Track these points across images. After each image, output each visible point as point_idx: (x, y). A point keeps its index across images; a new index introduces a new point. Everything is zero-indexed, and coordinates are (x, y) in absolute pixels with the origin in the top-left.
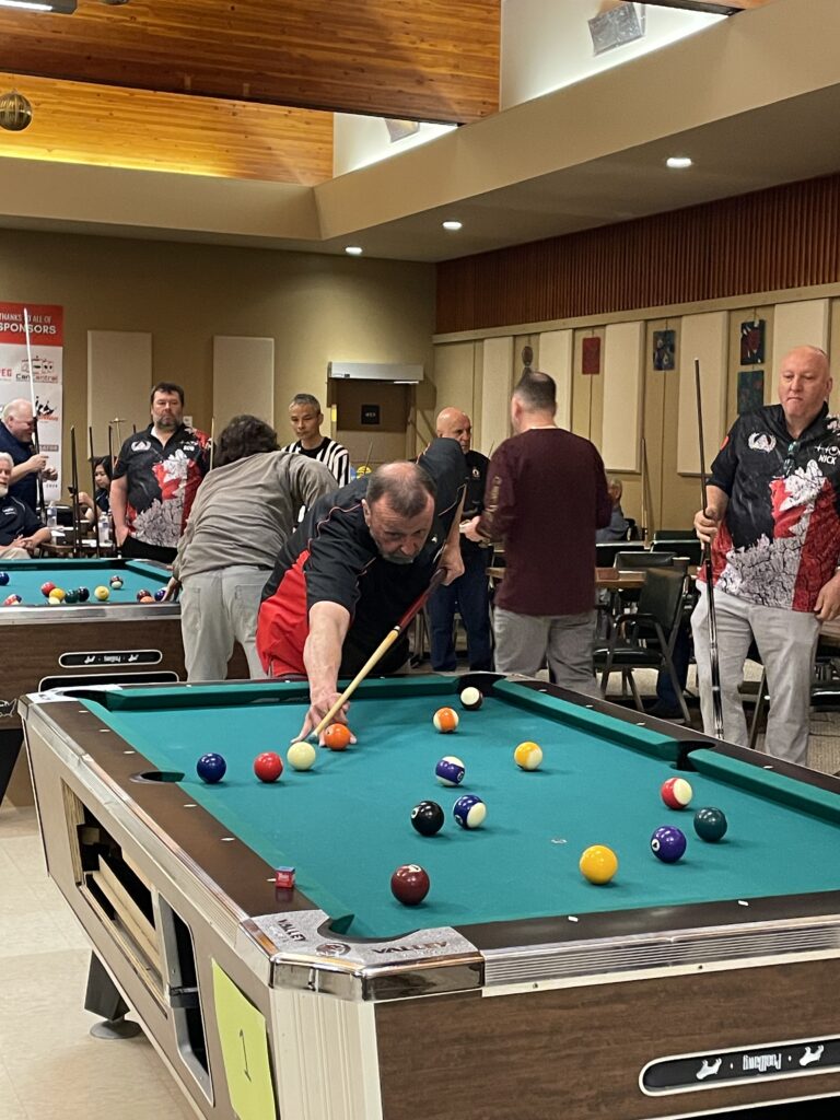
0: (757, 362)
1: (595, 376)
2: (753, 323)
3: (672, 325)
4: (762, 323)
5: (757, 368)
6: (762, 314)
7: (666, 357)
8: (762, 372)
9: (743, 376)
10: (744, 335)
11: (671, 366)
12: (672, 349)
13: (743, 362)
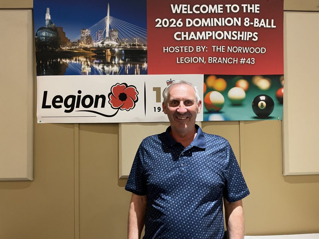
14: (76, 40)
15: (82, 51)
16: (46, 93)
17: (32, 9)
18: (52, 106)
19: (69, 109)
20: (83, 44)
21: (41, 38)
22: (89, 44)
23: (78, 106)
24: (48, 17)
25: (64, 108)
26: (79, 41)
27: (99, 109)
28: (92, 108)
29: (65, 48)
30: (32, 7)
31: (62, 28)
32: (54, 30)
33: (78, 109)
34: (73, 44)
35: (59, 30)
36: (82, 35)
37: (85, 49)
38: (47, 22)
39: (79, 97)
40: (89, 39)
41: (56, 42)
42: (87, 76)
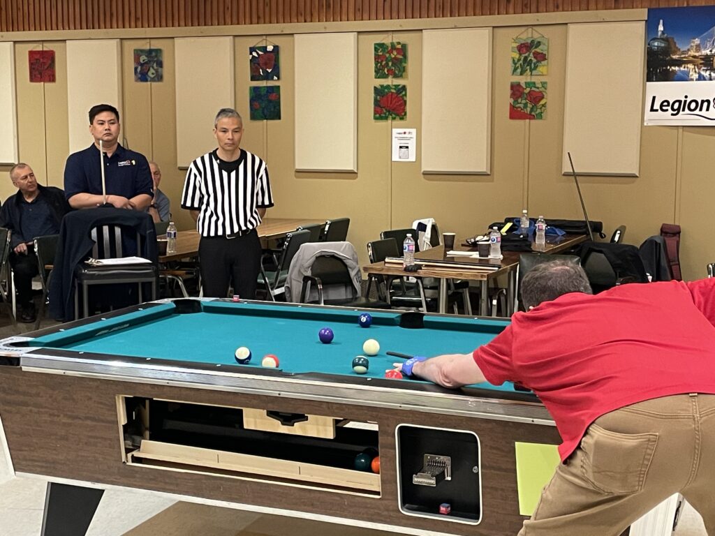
0: (272, 79)
1: (48, 85)
2: (266, 47)
3: (156, 45)
4: (276, 48)
5: (270, 83)
6: (278, 41)
7: (152, 71)
8: (279, 87)
9: (255, 90)
10: (253, 57)
11: (159, 78)
12: (160, 64)
13: (253, 78)
14: (685, 49)
15: (691, 58)
16: (654, 98)
17: (646, 21)
18: (659, 110)
19: (676, 112)
20: (692, 53)
21: (653, 48)
22: (698, 52)
23: (684, 110)
24: (661, 28)
25: (670, 111)
26: (689, 50)
27: (704, 113)
28: (697, 112)
29: (675, 57)
30: (646, 19)
31: (673, 38)
32: (666, 40)
33: (683, 113)
34: (683, 53)
35: (670, 40)
36: (692, 44)
37: (694, 57)
38: (660, 33)
39: (685, 101)
40: (698, 48)
41: (667, 51)
42: (695, 82)
